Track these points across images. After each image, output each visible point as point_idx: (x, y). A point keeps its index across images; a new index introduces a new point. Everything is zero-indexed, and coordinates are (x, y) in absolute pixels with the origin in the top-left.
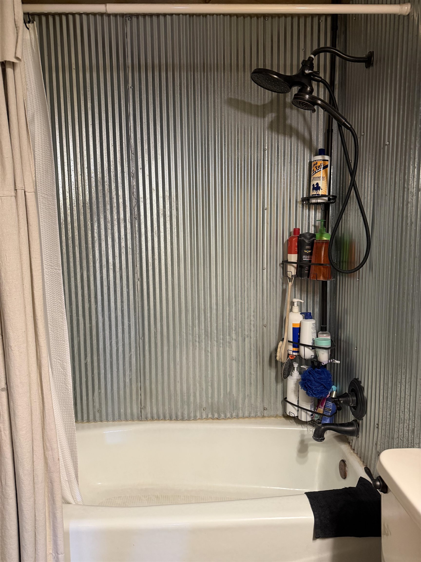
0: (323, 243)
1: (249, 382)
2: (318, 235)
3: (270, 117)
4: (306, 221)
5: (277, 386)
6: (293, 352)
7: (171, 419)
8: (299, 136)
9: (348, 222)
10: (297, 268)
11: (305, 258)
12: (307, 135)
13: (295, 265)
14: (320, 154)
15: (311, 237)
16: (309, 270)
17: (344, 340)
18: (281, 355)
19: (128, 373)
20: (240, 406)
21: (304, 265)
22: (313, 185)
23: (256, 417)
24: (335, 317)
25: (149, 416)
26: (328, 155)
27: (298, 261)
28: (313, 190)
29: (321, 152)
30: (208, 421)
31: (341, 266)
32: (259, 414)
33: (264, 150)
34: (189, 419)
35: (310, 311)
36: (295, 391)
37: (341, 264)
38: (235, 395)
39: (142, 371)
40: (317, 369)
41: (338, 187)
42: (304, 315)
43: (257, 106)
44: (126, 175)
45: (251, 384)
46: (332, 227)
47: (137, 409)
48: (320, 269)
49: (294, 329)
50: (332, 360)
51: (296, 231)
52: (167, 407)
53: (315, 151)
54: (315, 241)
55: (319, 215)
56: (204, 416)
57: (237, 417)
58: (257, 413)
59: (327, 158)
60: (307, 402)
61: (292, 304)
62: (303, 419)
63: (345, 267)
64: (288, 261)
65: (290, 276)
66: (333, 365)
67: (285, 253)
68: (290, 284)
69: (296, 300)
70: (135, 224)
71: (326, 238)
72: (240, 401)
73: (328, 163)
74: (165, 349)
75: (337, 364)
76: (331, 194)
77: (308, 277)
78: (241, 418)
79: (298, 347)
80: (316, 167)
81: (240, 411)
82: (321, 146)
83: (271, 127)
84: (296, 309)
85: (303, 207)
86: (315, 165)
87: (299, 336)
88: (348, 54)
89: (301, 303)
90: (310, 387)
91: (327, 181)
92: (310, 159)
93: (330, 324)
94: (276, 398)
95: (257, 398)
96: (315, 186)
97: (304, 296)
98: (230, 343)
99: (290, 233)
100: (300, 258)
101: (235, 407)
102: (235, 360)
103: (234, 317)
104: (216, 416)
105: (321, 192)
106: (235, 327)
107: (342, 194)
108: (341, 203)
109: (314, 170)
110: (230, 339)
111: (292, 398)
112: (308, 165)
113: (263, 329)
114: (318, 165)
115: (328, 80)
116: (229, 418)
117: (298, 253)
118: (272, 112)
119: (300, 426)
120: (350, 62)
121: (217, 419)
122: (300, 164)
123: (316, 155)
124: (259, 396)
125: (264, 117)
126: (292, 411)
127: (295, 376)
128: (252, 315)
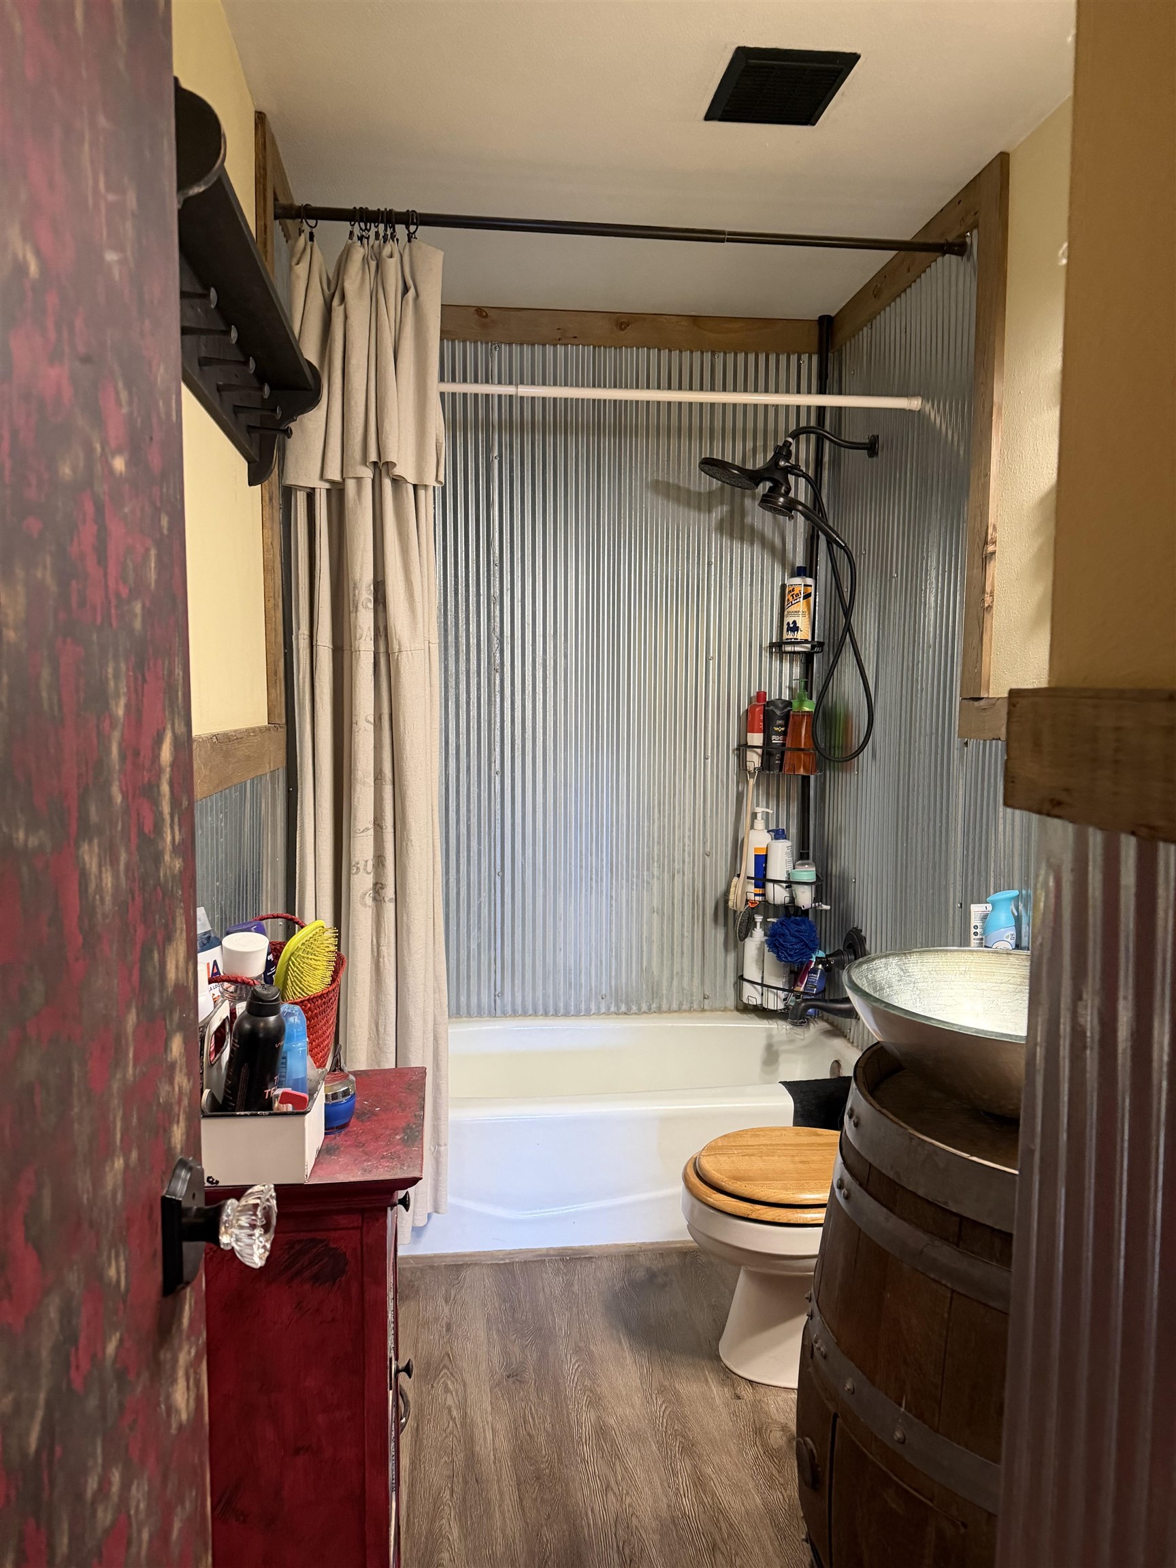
0: (803, 716)
1: (680, 950)
2: (795, 704)
3: (718, 512)
4: (775, 679)
5: (726, 956)
6: (756, 895)
7: (546, 1014)
8: (765, 543)
9: (843, 685)
10: (762, 756)
11: (776, 740)
12: (777, 541)
13: (759, 751)
14: (799, 575)
15: (785, 707)
16: (782, 760)
17: (836, 876)
18: (736, 901)
19: (474, 933)
20: (664, 992)
21: (774, 751)
22: (788, 624)
23: (690, 1010)
24: (823, 838)
25: (509, 1008)
26: (811, 577)
27: (764, 743)
28: (788, 631)
29: (800, 572)
30: (610, 1016)
31: (832, 753)
32: (695, 1006)
33: (709, 564)
34: (577, 1014)
35: (783, 826)
36: (757, 961)
37: (832, 750)
38: (655, 973)
39: (499, 930)
40: (793, 918)
41: (827, 627)
42: (773, 834)
43: (700, 494)
44: (483, 599)
45: (682, 953)
46: (818, 691)
47: (489, 996)
48: (799, 758)
49: (757, 857)
50: (817, 904)
51: (760, 696)
52: (539, 993)
53: (790, 568)
54: (791, 713)
55: (797, 671)
56: (603, 1010)
57: (659, 1010)
58: (692, 1003)
59: (810, 581)
60: (778, 976)
61: (754, 816)
62: (771, 1006)
63: (838, 754)
64: (747, 743)
65: (752, 769)
66: (819, 913)
67: (743, 730)
68: (752, 782)
69: (760, 810)
70: (495, 679)
71: (808, 707)
72: (665, 983)
73: (812, 590)
74: (540, 892)
75: (826, 911)
76: (816, 640)
77: (781, 770)
78: (666, 1012)
79: (764, 887)
80: (792, 595)
81: (665, 1000)
82: (800, 562)
83: (720, 528)
84: (760, 824)
85: (771, 658)
86: (790, 592)
87: (765, 869)
88: (843, 438)
89: (768, 813)
90: (782, 945)
91: (809, 617)
92: (783, 580)
93: (814, 850)
94: (725, 977)
95: (692, 977)
96: (792, 626)
97: (773, 803)
98: (648, 883)
99: (750, 699)
100: (767, 740)
101: (655, 993)
102: (657, 913)
103: (656, 839)
104: (623, 1008)
105: (800, 636)
106: (659, 855)
107: (834, 639)
108: (831, 652)
109: (788, 600)
110: (648, 875)
111: (751, 972)
112: (779, 591)
113: (704, 860)
114: (795, 593)
115: (811, 473)
116: (645, 1012)
117: (764, 733)
118: (722, 504)
119: (766, 1021)
120: (847, 450)
121: (626, 1014)
122: (767, 588)
123: (792, 575)
124: (696, 975)
125: (710, 511)
126: (752, 995)
127: (758, 934)
128: (687, 835)
